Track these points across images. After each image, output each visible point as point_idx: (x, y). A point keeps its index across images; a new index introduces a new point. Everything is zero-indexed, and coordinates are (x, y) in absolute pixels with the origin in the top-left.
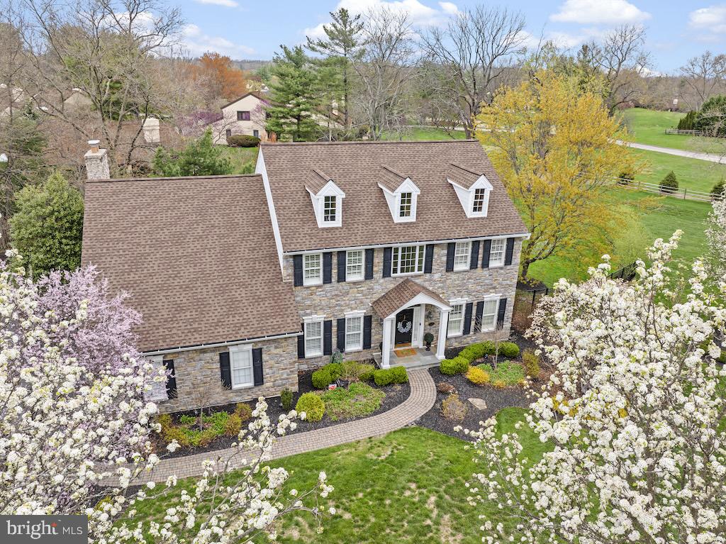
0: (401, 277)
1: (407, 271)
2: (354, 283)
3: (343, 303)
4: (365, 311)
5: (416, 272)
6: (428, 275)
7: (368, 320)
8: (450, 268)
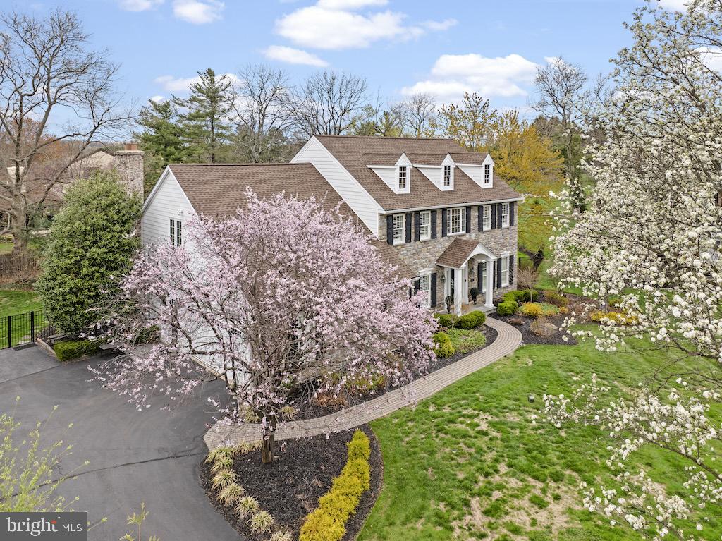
0: (453, 236)
1: (456, 232)
2: (425, 242)
3: (417, 261)
4: (432, 269)
5: (461, 232)
6: (468, 234)
7: (434, 276)
8: (480, 229)
